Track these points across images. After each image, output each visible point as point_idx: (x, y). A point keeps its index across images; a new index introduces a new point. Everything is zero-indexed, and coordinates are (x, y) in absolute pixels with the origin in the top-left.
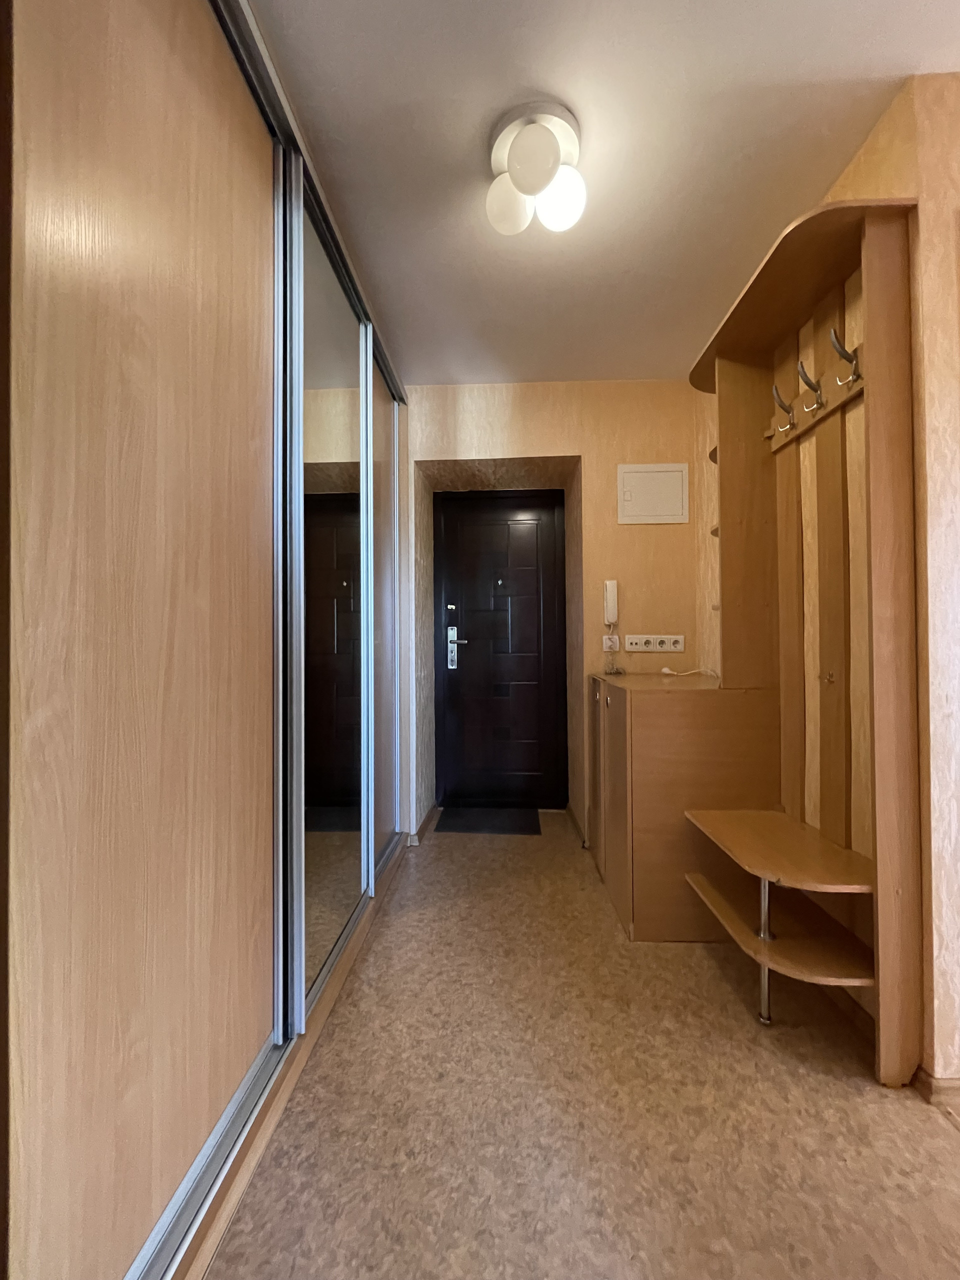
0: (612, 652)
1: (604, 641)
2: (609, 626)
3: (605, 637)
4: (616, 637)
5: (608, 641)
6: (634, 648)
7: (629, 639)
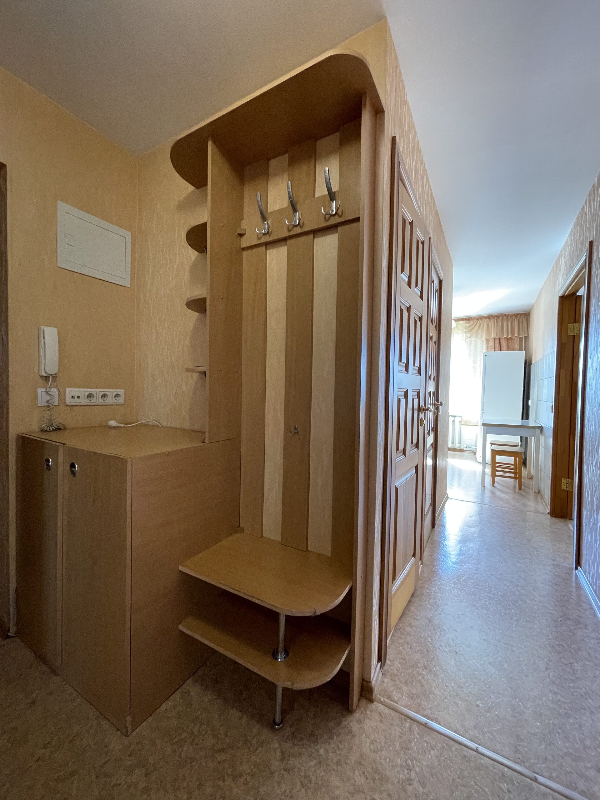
0: (49, 407)
1: (39, 394)
2: (46, 378)
3: (39, 390)
4: (54, 391)
5: (44, 394)
6: (76, 401)
7: (69, 392)
